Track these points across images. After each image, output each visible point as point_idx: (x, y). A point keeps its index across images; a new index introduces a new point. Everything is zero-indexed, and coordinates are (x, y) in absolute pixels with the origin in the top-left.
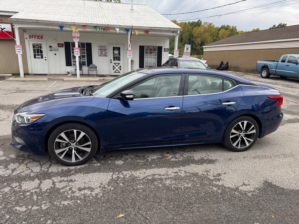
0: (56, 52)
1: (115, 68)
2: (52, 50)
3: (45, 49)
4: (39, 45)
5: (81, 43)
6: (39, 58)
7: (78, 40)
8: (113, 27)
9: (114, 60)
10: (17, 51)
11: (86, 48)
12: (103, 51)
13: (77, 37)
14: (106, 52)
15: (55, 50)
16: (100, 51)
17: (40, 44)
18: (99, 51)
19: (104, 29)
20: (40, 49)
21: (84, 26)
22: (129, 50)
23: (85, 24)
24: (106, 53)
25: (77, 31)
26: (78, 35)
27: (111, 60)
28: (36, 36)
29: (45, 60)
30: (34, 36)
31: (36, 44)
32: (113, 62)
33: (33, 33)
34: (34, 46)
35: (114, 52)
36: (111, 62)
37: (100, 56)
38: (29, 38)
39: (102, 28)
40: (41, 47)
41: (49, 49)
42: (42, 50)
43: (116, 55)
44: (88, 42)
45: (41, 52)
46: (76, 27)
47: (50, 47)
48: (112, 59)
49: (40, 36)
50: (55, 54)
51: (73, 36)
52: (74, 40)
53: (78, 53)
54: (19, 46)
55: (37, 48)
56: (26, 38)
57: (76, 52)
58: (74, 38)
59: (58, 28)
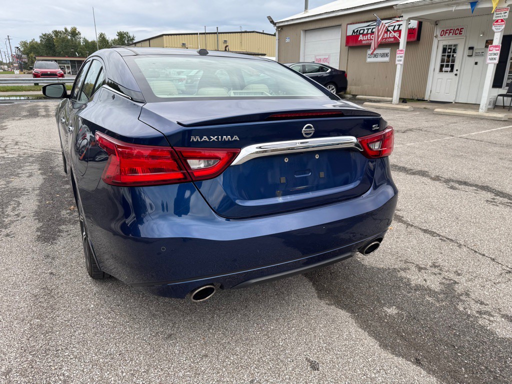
0: (477, 59)
2: (471, 56)
3: (458, 56)
4: (453, 48)
6: (447, 72)
7: (503, 27)
10: (397, 59)
13: (502, 21)
15: (477, 55)
17: (455, 45)
20: (453, 56)
25: (505, 5)
26: (506, 14)
28: (452, 31)
29: (456, 75)
30: (448, 32)
31: (449, 46)
33: (449, 25)
34: (444, 50)
38: (441, 36)
40: (454, 51)
41: (467, 52)
42: (455, 56)
45: (453, 61)
47: (471, 48)
49: (458, 29)
50: (476, 63)
51: (494, 18)
52: (494, 28)
53: (495, 57)
54: (401, 51)
55: (448, 52)
56: (436, 37)
57: (491, 54)
58: (496, 24)
59: (469, 7)
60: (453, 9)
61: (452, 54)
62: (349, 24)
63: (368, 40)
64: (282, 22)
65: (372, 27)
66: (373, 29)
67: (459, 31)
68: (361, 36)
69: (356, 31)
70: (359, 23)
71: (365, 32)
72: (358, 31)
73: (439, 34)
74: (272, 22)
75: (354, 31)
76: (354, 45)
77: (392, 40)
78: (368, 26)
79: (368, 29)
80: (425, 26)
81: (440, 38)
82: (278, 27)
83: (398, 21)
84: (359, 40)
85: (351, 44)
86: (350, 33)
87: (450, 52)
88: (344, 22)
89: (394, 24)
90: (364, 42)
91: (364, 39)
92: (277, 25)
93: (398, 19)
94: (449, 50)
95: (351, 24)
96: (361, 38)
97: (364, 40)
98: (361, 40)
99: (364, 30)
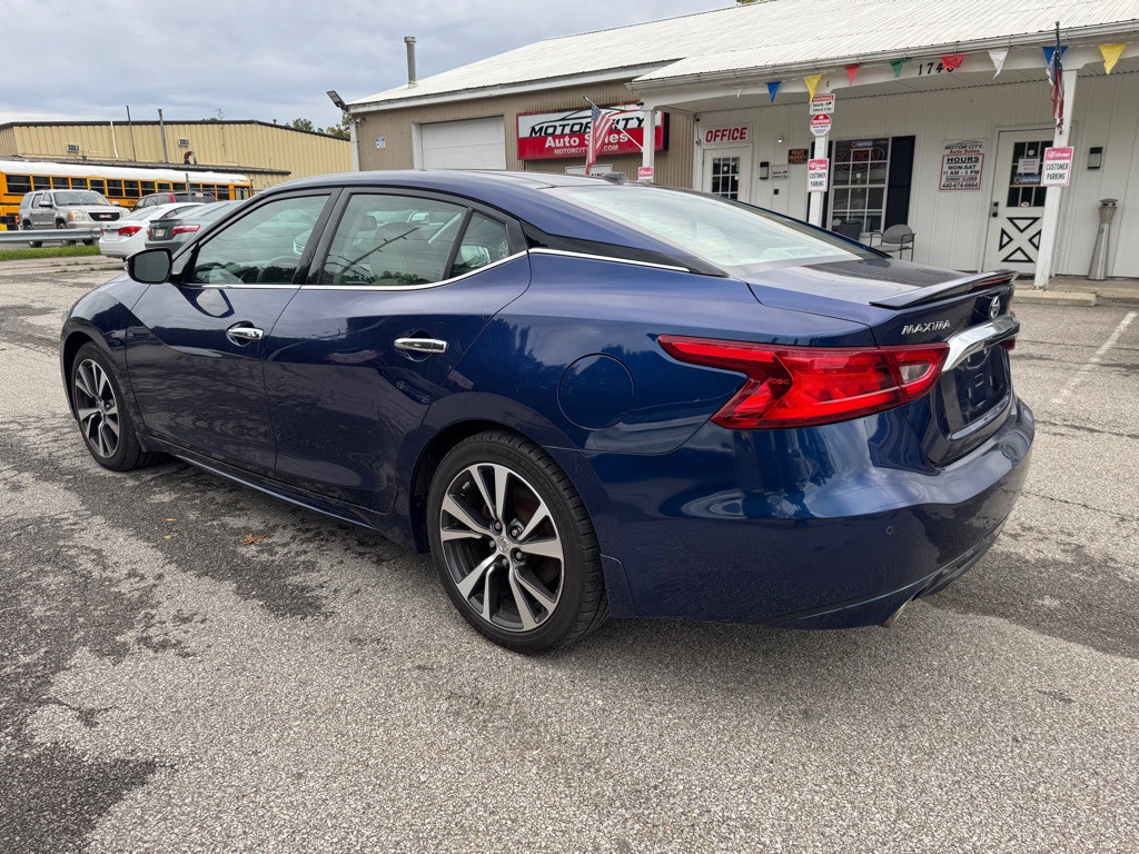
0: (778, 184)
1: (1011, 240)
2: (766, 178)
3: (743, 177)
4: (732, 164)
5: (875, 140)
7: (828, 128)
8: (980, 52)
9: (1012, 202)
11: (888, 161)
12: (963, 165)
13: (826, 117)
14: (978, 168)
15: (777, 176)
16: (950, 168)
17: (735, 159)
18: (946, 168)
19: (941, 65)
20: (733, 177)
21: (853, 67)
22: (1058, 150)
23: (854, 61)
24: (977, 172)
25: (828, 91)
26: (830, 106)
27: (996, 204)
28: (727, 133)
30: (720, 134)
31: (724, 159)
32: (1006, 211)
33: (720, 121)
34: (716, 168)
35: (1014, 168)
36: (995, 215)
37: (946, 187)
38: (708, 141)
39: (931, 64)
40: (735, 170)
41: (758, 172)
42: (736, 178)
43: (1025, 180)
44: (902, 135)
45: (735, 185)
46: (823, 77)
47: (764, 165)
48: (1003, 197)
49: (737, 130)
50: (776, 192)
51: (811, 113)
52: (813, 130)
53: (820, 179)
54: (648, 169)
55: (724, 173)
56: (699, 143)
57: (813, 176)
58: (815, 122)
59: (766, 91)
60: (738, 93)
61: (730, 175)
62: (521, 115)
63: (565, 147)
64: (364, 104)
65: (571, 122)
66: (573, 125)
67: (738, 134)
68: (550, 138)
69: (537, 128)
70: (542, 112)
71: (558, 132)
72: (541, 128)
73: (703, 138)
74: (339, 103)
75: (533, 129)
76: (537, 157)
77: (616, 147)
78: (563, 119)
79: (564, 126)
80: (678, 123)
81: (705, 145)
82: (355, 116)
83: (623, 111)
84: (547, 146)
85: (529, 156)
86: (525, 133)
87: (728, 172)
88: (510, 110)
89: (616, 117)
90: (557, 152)
91: (558, 145)
92: (352, 111)
93: (623, 108)
94: (725, 169)
95: (526, 114)
96: (550, 142)
97: (557, 148)
98: (550, 147)
99: (555, 127)
